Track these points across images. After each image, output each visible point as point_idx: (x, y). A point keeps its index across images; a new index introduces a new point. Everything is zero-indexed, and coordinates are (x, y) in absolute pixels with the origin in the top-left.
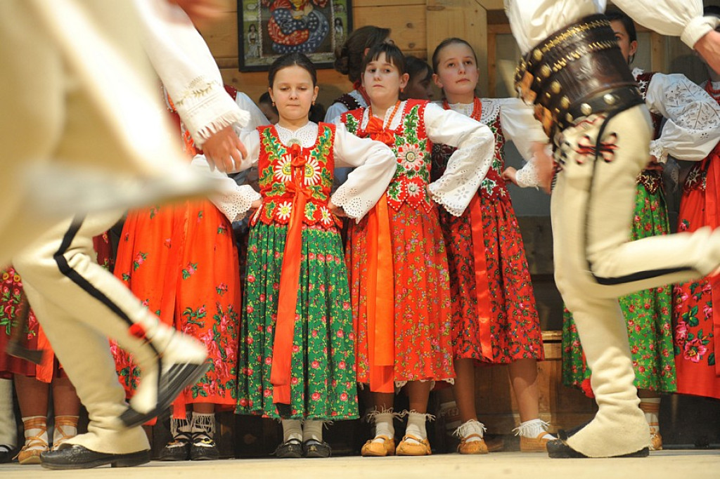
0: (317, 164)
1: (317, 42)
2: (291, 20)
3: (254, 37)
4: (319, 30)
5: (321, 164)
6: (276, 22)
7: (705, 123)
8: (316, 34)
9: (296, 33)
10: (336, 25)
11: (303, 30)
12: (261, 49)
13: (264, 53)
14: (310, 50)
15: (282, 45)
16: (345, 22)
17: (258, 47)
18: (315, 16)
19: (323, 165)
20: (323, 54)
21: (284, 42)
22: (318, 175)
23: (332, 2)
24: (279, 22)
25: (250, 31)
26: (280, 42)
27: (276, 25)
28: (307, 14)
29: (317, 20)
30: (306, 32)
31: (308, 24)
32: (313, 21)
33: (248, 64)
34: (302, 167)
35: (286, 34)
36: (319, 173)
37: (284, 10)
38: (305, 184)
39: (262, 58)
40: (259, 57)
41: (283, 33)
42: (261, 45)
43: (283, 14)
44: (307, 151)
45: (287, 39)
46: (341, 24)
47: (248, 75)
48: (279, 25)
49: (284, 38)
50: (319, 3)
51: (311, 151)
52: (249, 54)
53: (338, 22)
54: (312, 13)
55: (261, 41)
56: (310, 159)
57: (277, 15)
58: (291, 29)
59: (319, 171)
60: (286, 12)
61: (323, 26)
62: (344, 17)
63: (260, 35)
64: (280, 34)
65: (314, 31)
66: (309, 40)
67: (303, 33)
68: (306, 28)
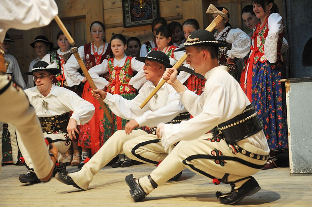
0: (124, 72)
1: (148, 16)
2: (139, 9)
3: (128, 15)
4: (148, 11)
5: (126, 72)
6: (135, 10)
7: (245, 45)
8: (147, 13)
9: (141, 13)
10: (153, 9)
11: (143, 12)
12: (130, 20)
13: (131, 21)
14: (146, 19)
15: (137, 17)
16: (156, 7)
17: (130, 19)
18: (147, 6)
19: (127, 72)
20: (150, 20)
21: (137, 16)
22: (125, 76)
23: (152, 1)
24: (136, 10)
25: (127, 13)
26: (136, 17)
27: (135, 11)
28: (144, 6)
29: (147, 8)
30: (144, 12)
31: (145, 9)
32: (146, 8)
33: (127, 25)
34: (119, 74)
35: (138, 14)
36: (125, 75)
37: (137, 5)
38: (120, 79)
39: (131, 23)
40: (130, 22)
41: (137, 13)
42: (130, 18)
43: (137, 7)
44: (120, 68)
45: (138, 15)
46: (155, 9)
47: (128, 29)
48: (136, 11)
49: (137, 15)
50: (148, 2)
51: (122, 68)
52: (127, 22)
53: (154, 8)
54: (145, 5)
55: (130, 17)
56: (122, 71)
57: (135, 7)
58: (139, 12)
59: (125, 74)
60: (138, 6)
61: (149, 10)
62: (156, 6)
63: (130, 15)
64: (136, 14)
65: (147, 12)
66: (145, 15)
67: (143, 13)
68: (144, 11)
